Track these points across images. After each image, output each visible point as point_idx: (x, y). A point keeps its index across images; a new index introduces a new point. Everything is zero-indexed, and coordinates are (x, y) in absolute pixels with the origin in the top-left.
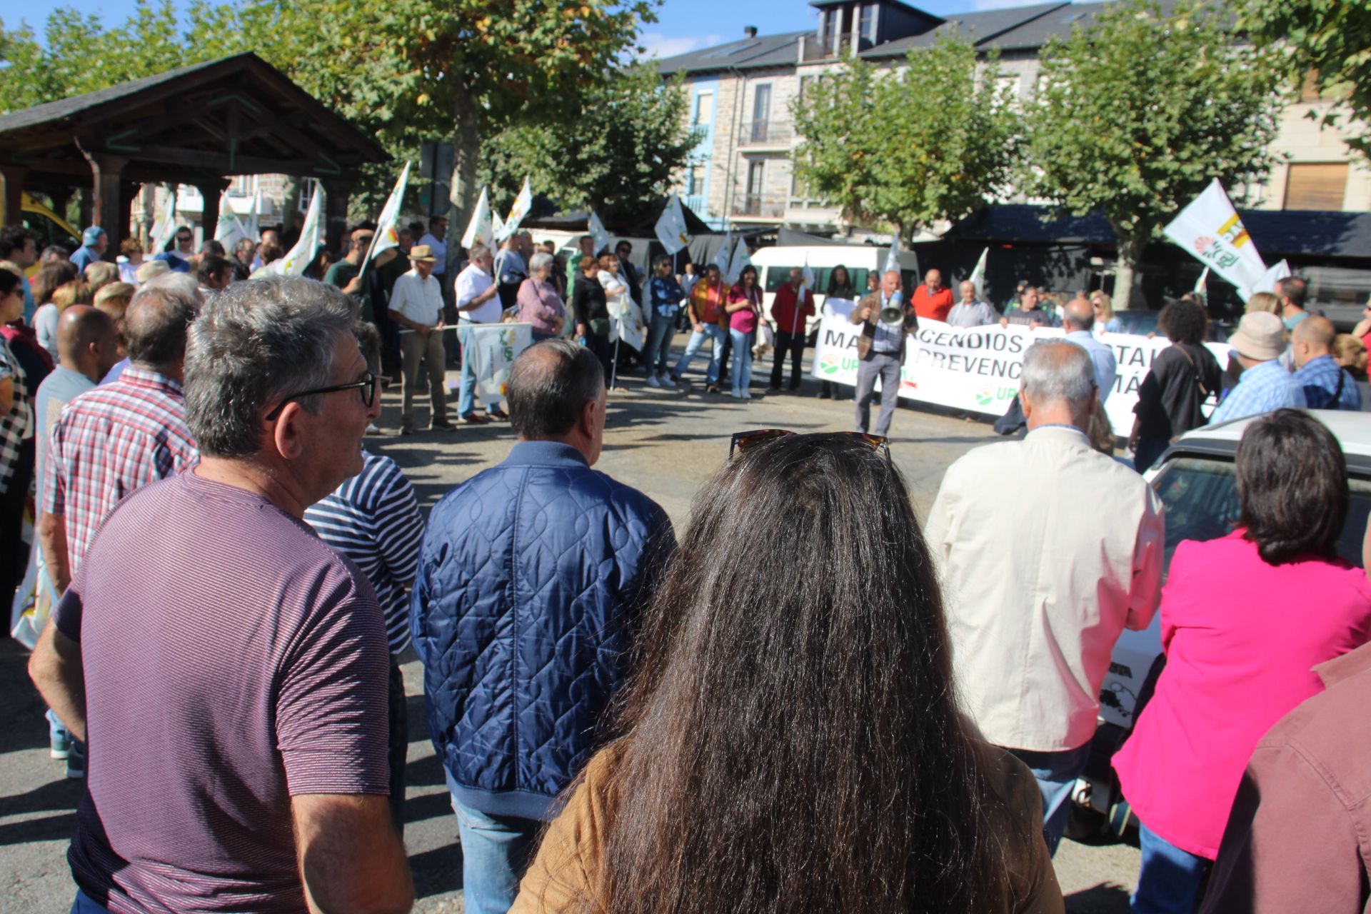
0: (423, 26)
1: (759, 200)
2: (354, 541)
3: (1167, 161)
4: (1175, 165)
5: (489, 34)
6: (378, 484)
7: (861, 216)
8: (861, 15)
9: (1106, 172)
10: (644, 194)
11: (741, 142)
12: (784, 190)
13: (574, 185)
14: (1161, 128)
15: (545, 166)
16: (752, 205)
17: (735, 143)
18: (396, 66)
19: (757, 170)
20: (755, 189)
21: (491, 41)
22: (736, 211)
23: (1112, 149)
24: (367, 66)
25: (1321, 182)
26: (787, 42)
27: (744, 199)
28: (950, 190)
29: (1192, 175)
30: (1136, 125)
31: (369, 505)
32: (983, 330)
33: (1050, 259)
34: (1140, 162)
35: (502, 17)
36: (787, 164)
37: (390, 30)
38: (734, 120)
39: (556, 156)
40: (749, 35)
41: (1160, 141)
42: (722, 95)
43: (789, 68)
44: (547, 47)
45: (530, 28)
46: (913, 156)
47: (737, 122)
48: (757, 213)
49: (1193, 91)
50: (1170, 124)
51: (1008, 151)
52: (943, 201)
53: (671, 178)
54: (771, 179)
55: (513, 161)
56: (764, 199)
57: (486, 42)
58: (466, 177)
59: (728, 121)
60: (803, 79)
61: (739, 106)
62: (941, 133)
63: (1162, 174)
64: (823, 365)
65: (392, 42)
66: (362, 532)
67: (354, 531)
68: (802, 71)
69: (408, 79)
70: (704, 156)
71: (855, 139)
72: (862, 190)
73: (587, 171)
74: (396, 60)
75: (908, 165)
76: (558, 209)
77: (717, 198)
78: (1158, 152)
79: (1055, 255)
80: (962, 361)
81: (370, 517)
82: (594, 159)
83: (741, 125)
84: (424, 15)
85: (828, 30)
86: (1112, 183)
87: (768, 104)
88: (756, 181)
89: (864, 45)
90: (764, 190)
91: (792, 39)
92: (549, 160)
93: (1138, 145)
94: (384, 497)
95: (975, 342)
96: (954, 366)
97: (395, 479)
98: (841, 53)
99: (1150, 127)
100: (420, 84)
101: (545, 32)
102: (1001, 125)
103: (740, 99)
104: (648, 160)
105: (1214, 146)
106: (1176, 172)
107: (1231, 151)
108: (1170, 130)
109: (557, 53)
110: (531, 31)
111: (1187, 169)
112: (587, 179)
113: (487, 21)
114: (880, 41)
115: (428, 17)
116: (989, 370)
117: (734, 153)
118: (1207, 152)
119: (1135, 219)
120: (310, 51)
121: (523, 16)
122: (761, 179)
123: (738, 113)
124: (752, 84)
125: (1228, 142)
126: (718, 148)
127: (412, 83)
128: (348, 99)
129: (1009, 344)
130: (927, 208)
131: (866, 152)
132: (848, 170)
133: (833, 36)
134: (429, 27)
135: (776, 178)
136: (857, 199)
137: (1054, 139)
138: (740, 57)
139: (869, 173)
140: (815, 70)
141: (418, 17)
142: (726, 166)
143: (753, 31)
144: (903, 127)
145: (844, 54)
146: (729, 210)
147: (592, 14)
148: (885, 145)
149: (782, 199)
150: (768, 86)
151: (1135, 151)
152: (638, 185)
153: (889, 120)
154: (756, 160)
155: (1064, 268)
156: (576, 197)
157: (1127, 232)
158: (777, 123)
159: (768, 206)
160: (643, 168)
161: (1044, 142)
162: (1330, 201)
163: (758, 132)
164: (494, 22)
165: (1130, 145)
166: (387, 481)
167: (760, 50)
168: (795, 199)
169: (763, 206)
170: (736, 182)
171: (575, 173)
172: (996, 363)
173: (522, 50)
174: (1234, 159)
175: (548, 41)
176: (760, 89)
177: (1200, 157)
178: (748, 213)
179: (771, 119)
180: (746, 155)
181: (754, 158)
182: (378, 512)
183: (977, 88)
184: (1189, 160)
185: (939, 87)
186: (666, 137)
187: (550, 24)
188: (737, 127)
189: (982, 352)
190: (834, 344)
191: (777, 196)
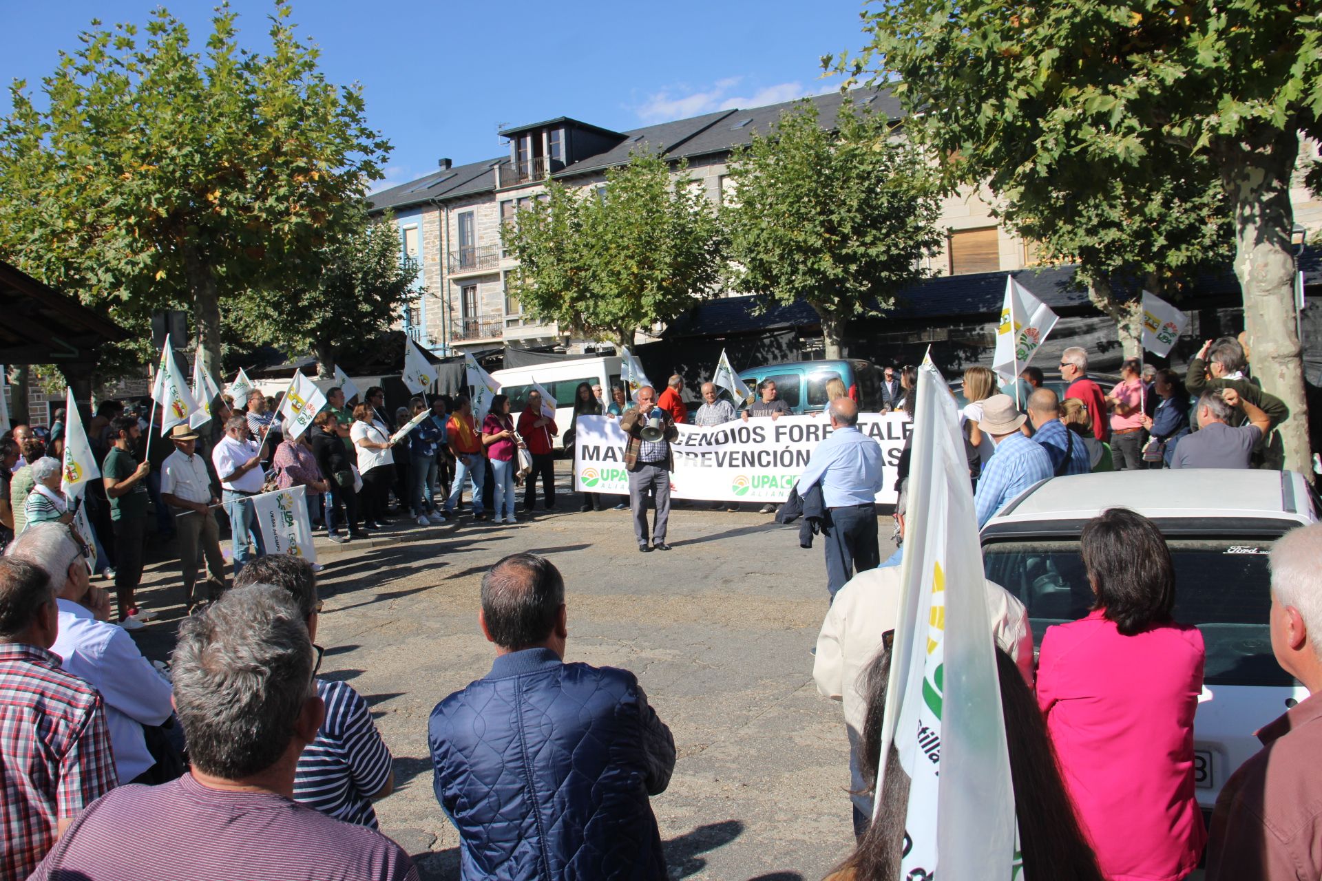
0: (154, 204)
1: (476, 322)
2: (328, 768)
3: (854, 245)
4: (862, 250)
5: (221, 206)
6: (342, 709)
7: (583, 330)
8: (550, 140)
9: (804, 262)
10: (370, 333)
11: (451, 270)
12: (499, 310)
13: (298, 332)
14: (844, 217)
15: (267, 317)
16: (470, 327)
17: (445, 271)
18: (130, 245)
19: (470, 294)
20: (471, 313)
21: (224, 212)
22: (455, 336)
23: (805, 241)
24: (97, 249)
25: (978, 246)
26: (482, 170)
27: (461, 323)
28: (664, 295)
29: (877, 256)
30: (821, 218)
31: (337, 731)
32: (727, 427)
33: (763, 345)
34: (831, 250)
35: (233, 189)
36: (499, 286)
37: (119, 211)
38: (441, 249)
39: (277, 306)
40: (444, 168)
41: (847, 229)
42: (427, 227)
43: (488, 195)
44: (281, 213)
45: (262, 197)
46: (626, 268)
47: (445, 251)
48: (476, 335)
49: (866, 184)
50: (852, 215)
51: (709, 252)
52: (658, 306)
53: (394, 314)
54: (485, 301)
55: (232, 316)
56: (480, 321)
57: (219, 214)
58: (211, 345)
59: (435, 251)
60: (502, 203)
61: (444, 235)
62: (649, 244)
63: (853, 258)
64: (584, 480)
65: (122, 223)
66: (335, 758)
67: (327, 759)
68: (501, 197)
69: (144, 258)
70: (421, 288)
71: (568, 257)
72: (581, 305)
73: (311, 318)
74: (128, 239)
75: (624, 276)
76: (284, 357)
77: (435, 326)
78: (845, 238)
79: (767, 341)
80: (713, 456)
81: (340, 743)
82: (315, 305)
83: (449, 254)
84: (154, 193)
85: (520, 156)
86: (812, 272)
87: (472, 231)
88: (471, 305)
89: (556, 166)
90: (479, 313)
91: (487, 167)
92: (270, 311)
93: (827, 236)
94: (349, 720)
95: (721, 438)
96: (707, 462)
97: (355, 701)
98: (535, 178)
99: (835, 218)
100: (158, 261)
101: (279, 199)
102: (700, 229)
103: (444, 229)
104: (369, 300)
105: (892, 230)
106: (863, 256)
107: (907, 232)
108: (852, 219)
109: (294, 219)
110: (264, 200)
111: (873, 252)
112: (311, 325)
113: (218, 194)
114: (570, 161)
115: (158, 196)
116: (739, 462)
117: (446, 281)
118: (887, 235)
119: (836, 300)
120: (31, 237)
121: (256, 187)
122: (475, 303)
123: (445, 243)
124: (454, 214)
125: (903, 224)
126: (430, 278)
127: (149, 261)
128: (82, 283)
129: (752, 436)
130: (646, 315)
131: (579, 269)
132: (567, 287)
133: (527, 161)
134: (159, 204)
135: (489, 300)
136: (578, 314)
137: (751, 238)
138: (439, 190)
139: (586, 289)
140: (513, 195)
141: (148, 195)
142: (439, 294)
143: (448, 163)
144: (611, 242)
145: (538, 178)
146: (447, 336)
147: (321, 177)
148: (597, 261)
149: (498, 319)
150: (471, 214)
151: (826, 241)
152: (362, 325)
153: (599, 237)
154: (468, 285)
155: (777, 352)
156: (303, 344)
157: (830, 312)
158: (483, 248)
159: (485, 328)
160: (366, 307)
161: (742, 242)
162: (987, 261)
163: (466, 258)
164: (225, 194)
165: (821, 235)
166: (348, 706)
167: (458, 181)
168: (511, 317)
169: (480, 328)
170: (451, 309)
171: (298, 321)
172: (744, 454)
173: (257, 218)
174: (911, 238)
175: (282, 207)
176: (462, 217)
177: (883, 240)
178: (466, 336)
179: (476, 246)
180: (457, 281)
181: (465, 283)
182: (345, 737)
183: (673, 198)
184: (873, 243)
185: (640, 202)
186: (381, 276)
187: (282, 191)
188: (445, 256)
189: (730, 447)
190: (591, 458)
191: (493, 317)
